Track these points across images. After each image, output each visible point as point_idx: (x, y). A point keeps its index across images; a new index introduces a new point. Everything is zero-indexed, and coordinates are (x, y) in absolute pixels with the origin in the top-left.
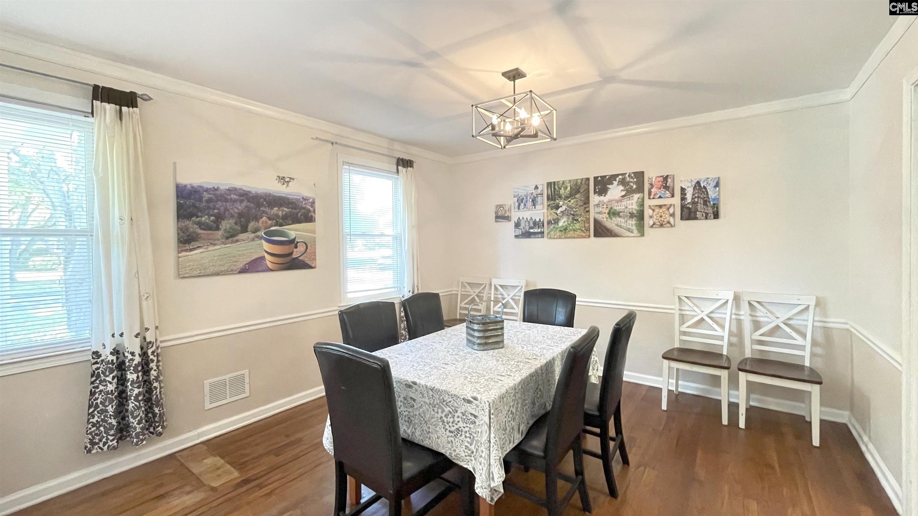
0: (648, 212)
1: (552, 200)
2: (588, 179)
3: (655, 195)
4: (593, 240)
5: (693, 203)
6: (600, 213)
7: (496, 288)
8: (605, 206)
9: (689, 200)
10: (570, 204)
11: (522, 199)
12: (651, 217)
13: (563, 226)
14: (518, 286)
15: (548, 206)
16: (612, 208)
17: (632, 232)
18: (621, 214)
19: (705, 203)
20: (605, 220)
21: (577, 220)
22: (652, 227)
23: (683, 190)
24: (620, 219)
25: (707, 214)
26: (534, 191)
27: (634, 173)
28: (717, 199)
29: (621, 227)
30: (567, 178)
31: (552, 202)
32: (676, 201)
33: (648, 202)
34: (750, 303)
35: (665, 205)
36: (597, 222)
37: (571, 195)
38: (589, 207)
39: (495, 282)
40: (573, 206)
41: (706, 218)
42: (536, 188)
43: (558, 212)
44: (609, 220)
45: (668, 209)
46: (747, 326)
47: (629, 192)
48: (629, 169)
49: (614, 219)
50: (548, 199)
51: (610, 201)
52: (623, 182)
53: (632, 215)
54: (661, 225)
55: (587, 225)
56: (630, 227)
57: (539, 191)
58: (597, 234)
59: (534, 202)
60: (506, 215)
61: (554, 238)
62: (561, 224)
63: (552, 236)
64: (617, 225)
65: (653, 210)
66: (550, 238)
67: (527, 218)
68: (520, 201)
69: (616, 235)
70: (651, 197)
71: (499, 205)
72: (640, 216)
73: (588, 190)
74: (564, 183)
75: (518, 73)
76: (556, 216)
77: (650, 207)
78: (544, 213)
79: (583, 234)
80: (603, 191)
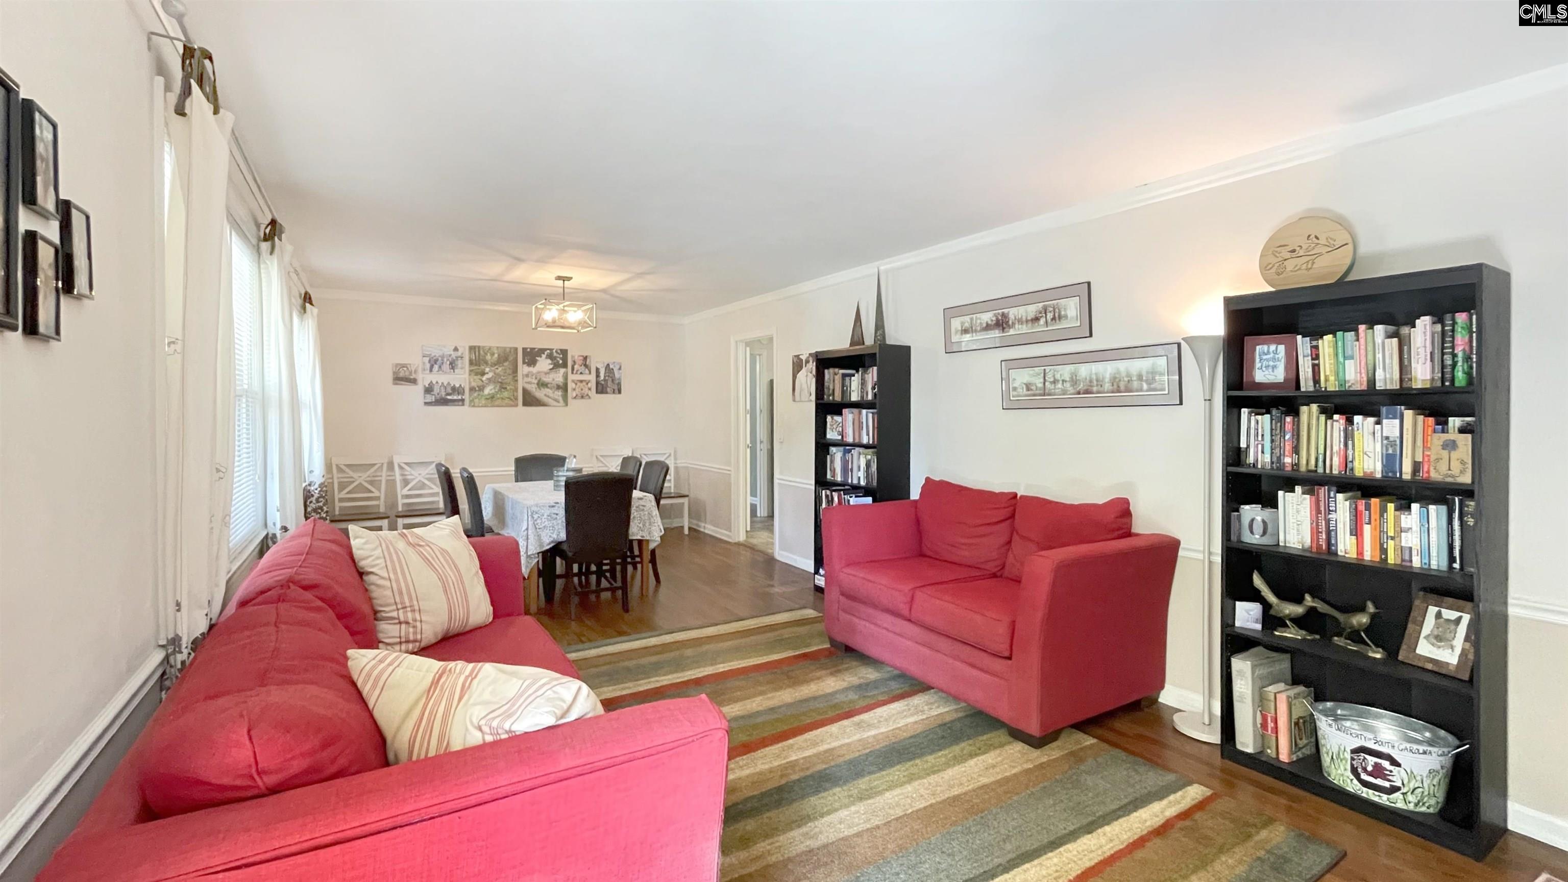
0: (571, 385)
1: (476, 365)
2: (516, 349)
3: (577, 371)
4: (521, 408)
5: (605, 380)
6: (529, 383)
7: (401, 468)
8: (534, 377)
9: (602, 377)
10: (497, 371)
11: (436, 361)
12: (574, 389)
13: (489, 394)
14: (433, 462)
15: (471, 371)
16: (540, 379)
17: (558, 402)
18: (549, 385)
19: (613, 381)
20: (534, 390)
21: (506, 388)
22: (575, 398)
23: (597, 370)
24: (548, 390)
26: (452, 353)
27: (561, 350)
28: (620, 379)
29: (548, 397)
30: (494, 344)
31: (476, 367)
32: (592, 378)
33: (571, 377)
35: (585, 381)
36: (525, 391)
37: (499, 362)
38: (517, 376)
39: (397, 460)
40: (502, 373)
41: (614, 393)
43: (484, 378)
44: (538, 389)
45: (587, 384)
47: (556, 366)
48: (556, 346)
49: (542, 389)
50: (471, 363)
51: (539, 372)
52: (550, 356)
53: (558, 387)
54: (582, 397)
55: (515, 394)
56: (557, 397)
57: (459, 354)
58: (526, 403)
59: (453, 365)
60: (412, 377)
61: (479, 406)
62: (487, 391)
63: (476, 405)
64: (545, 395)
65: (576, 384)
66: (474, 406)
67: (443, 383)
68: (433, 362)
69: (544, 405)
70: (575, 372)
71: (400, 364)
72: (564, 388)
73: (516, 360)
74: (490, 349)
75: (569, 279)
76: (480, 383)
77: (573, 381)
78: (465, 379)
79: (511, 403)
80: (532, 362)
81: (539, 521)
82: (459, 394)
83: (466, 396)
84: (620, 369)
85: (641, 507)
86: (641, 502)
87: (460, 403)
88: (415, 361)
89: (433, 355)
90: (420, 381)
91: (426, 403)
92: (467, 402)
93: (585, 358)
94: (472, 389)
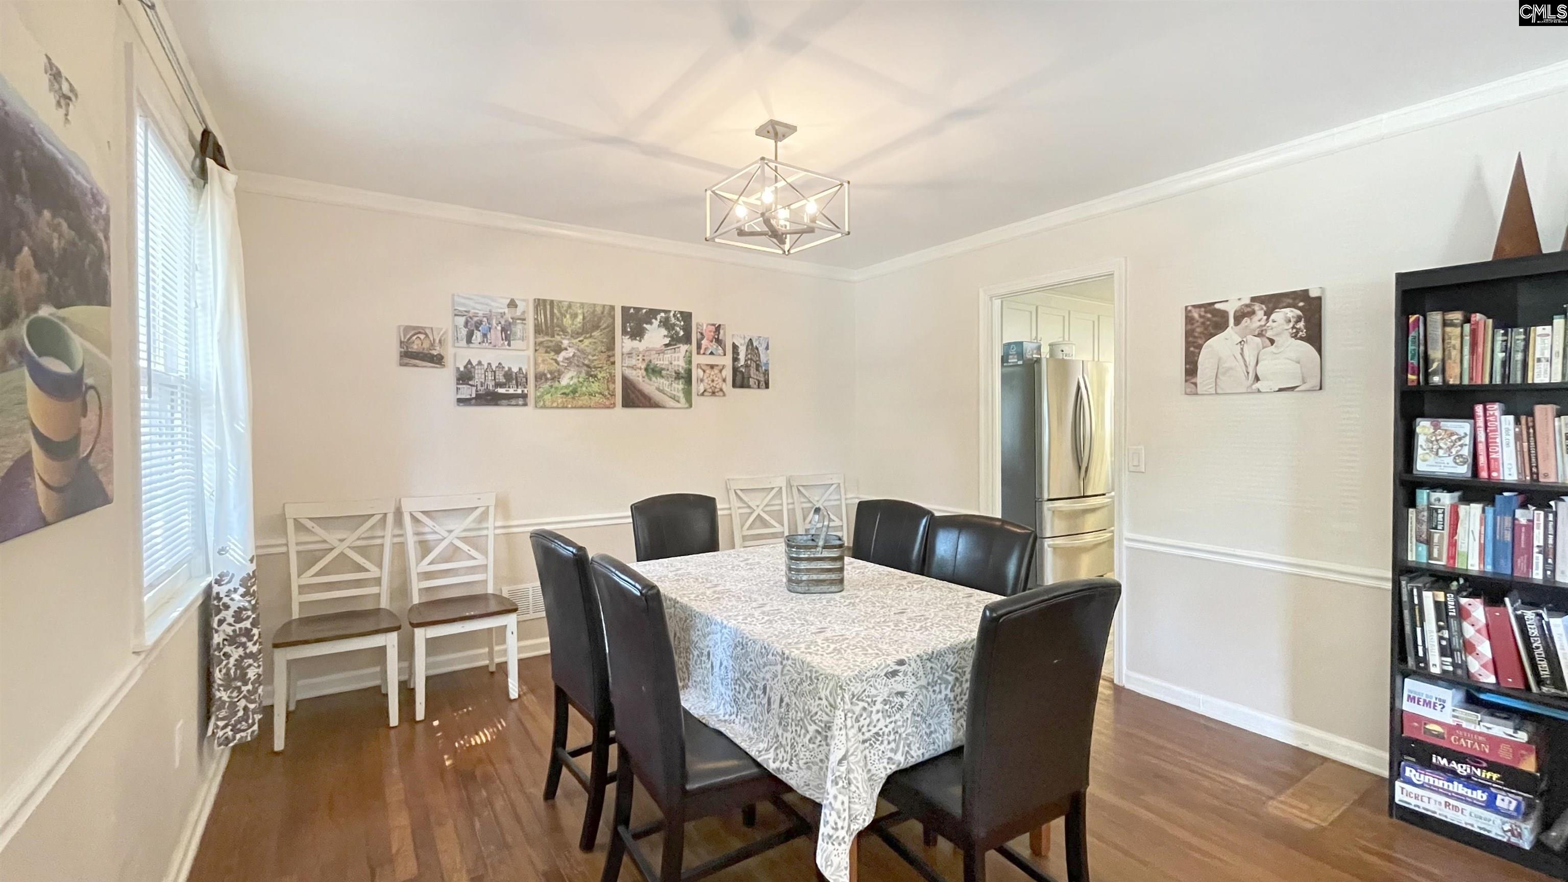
0: (696, 373)
1: (547, 334)
2: (612, 309)
3: (706, 349)
4: (621, 413)
5: (746, 366)
6: (633, 367)
7: (416, 520)
8: (640, 358)
9: (742, 362)
10: (582, 346)
11: (478, 325)
12: (702, 381)
13: (567, 387)
14: (476, 510)
15: (538, 344)
16: (650, 361)
17: (678, 401)
18: (664, 372)
20: (640, 379)
21: (595, 376)
22: (702, 394)
23: (735, 347)
24: (662, 380)
25: (759, 382)
26: (506, 310)
27: (681, 313)
28: (767, 364)
29: (662, 392)
30: (576, 298)
31: (547, 338)
32: (728, 361)
33: (697, 359)
34: (799, 490)
35: (717, 365)
36: (628, 384)
37: (584, 330)
38: (614, 355)
39: (409, 507)
40: (588, 350)
41: (759, 387)
42: (512, 304)
43: (560, 358)
44: (646, 379)
45: (721, 371)
46: (799, 516)
47: (675, 341)
48: (675, 305)
49: (654, 379)
50: (538, 330)
51: (648, 350)
52: (665, 323)
53: (678, 376)
54: (713, 393)
55: (611, 386)
56: (676, 393)
57: (519, 312)
58: (628, 402)
59: (507, 333)
60: (435, 353)
61: (551, 407)
62: (565, 381)
63: (548, 403)
64: (658, 389)
65: (704, 371)
66: (544, 407)
67: (489, 364)
69: (656, 405)
70: (702, 351)
71: (414, 328)
72: (686, 377)
73: (612, 327)
74: (570, 306)
76: (554, 366)
77: (699, 366)
78: (529, 357)
79: (604, 401)
80: (637, 333)
82: (517, 385)
83: (530, 389)
84: (767, 348)
87: (521, 402)
88: (441, 323)
90: (449, 360)
91: (460, 401)
92: (531, 400)
93: (718, 328)
94: (540, 377)
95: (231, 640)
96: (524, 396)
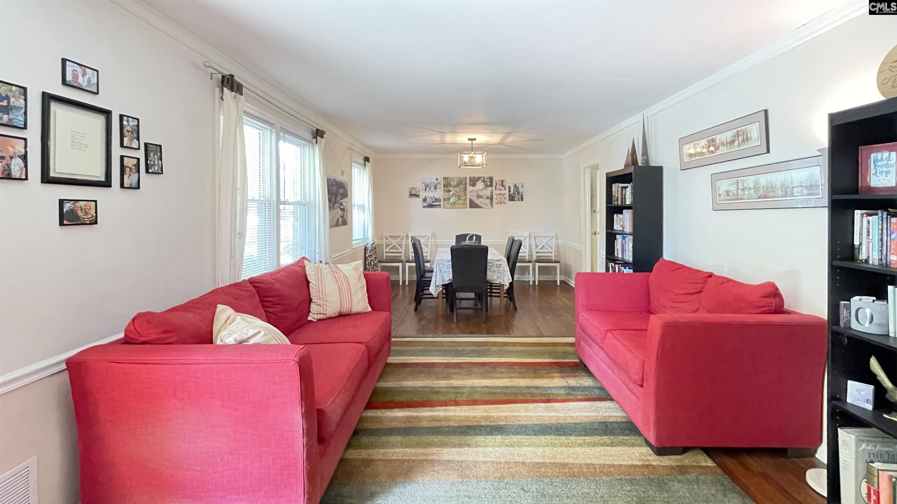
0: (495, 197)
1: (446, 187)
2: (466, 178)
3: (498, 188)
4: (468, 209)
5: (514, 193)
6: (473, 196)
7: (412, 238)
8: (475, 192)
9: (512, 192)
10: (456, 190)
11: (428, 185)
12: (496, 199)
13: (452, 202)
14: (426, 236)
15: (444, 190)
16: (478, 193)
17: (488, 206)
18: (483, 197)
19: (518, 194)
20: (475, 199)
21: (460, 199)
22: (497, 204)
23: (509, 187)
24: (482, 199)
26: (435, 181)
27: (489, 177)
28: (522, 192)
30: (455, 176)
32: (507, 192)
33: (495, 192)
34: (535, 238)
35: (502, 194)
36: (470, 200)
37: (457, 185)
38: (466, 192)
39: (410, 234)
40: (459, 191)
41: (519, 200)
42: (437, 179)
43: (450, 194)
44: (477, 199)
45: (504, 196)
46: (534, 247)
47: (487, 186)
48: (486, 175)
49: (479, 199)
50: (444, 186)
51: (478, 190)
52: (484, 181)
53: (488, 198)
54: (501, 203)
55: (465, 202)
56: (487, 203)
57: (438, 181)
58: (471, 207)
59: (435, 187)
60: (417, 194)
61: (447, 208)
62: (451, 200)
64: (481, 202)
65: (497, 196)
66: (445, 208)
67: (431, 196)
68: (427, 186)
69: (480, 207)
70: (496, 189)
71: (412, 188)
72: (492, 199)
73: (466, 183)
74: (453, 178)
75: (475, 139)
76: (449, 196)
77: (496, 194)
78: (441, 194)
79: (464, 206)
80: (474, 184)
81: (442, 268)
82: (438, 202)
83: (442, 203)
84: (522, 187)
85: (499, 266)
86: (499, 263)
87: (439, 207)
88: (419, 186)
89: (426, 182)
90: (421, 196)
91: (424, 207)
92: (442, 206)
93: (502, 181)
94: (445, 200)
95: (369, 256)
96: (440, 205)
